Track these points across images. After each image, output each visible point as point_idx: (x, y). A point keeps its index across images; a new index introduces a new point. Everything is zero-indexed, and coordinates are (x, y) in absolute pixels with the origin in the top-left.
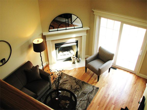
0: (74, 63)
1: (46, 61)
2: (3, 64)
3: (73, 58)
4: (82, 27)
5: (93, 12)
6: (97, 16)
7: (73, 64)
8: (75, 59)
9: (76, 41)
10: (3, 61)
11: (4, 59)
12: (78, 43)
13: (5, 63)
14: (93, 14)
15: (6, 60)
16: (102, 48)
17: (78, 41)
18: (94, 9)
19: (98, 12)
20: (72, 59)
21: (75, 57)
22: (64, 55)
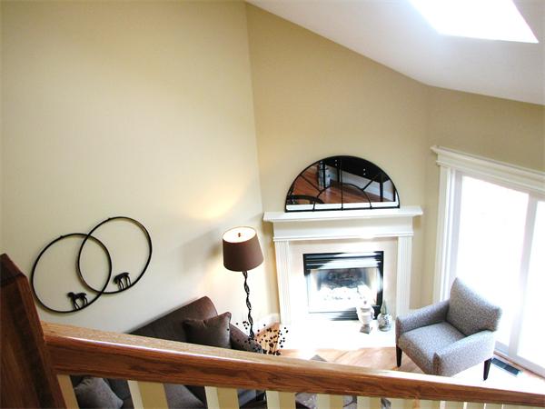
0: (365, 329)
1: (272, 312)
2: (121, 291)
3: (364, 310)
4: (398, 207)
5: (436, 155)
6: (449, 172)
7: (361, 331)
8: (368, 314)
9: (375, 254)
10: (122, 280)
11: (125, 275)
12: (383, 261)
13: (128, 287)
14: (436, 164)
15: (132, 278)
16: (462, 286)
17: (382, 252)
18: (438, 147)
19: (452, 158)
20: (359, 317)
21: (368, 310)
22: (337, 298)
